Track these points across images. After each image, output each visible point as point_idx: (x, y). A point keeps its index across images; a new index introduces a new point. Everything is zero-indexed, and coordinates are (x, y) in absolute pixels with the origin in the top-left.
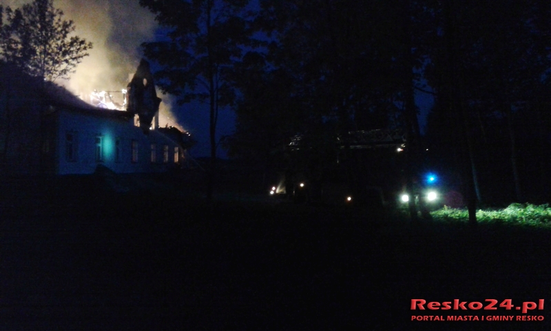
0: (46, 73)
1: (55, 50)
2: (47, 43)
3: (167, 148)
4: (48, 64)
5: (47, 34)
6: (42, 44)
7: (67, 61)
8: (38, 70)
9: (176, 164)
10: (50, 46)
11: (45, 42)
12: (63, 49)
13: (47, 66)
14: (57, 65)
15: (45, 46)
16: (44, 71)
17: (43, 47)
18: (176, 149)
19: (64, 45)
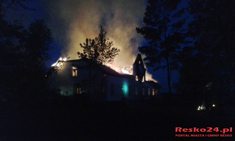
1: (106, 53)
3: (149, 89)
4: (104, 58)
5: (103, 48)
6: (101, 51)
7: (110, 57)
8: (100, 61)
9: (153, 96)
10: (104, 52)
11: (103, 50)
14: (107, 59)
15: (103, 52)
16: (102, 61)
17: (102, 52)
18: (153, 90)
19: (110, 51)
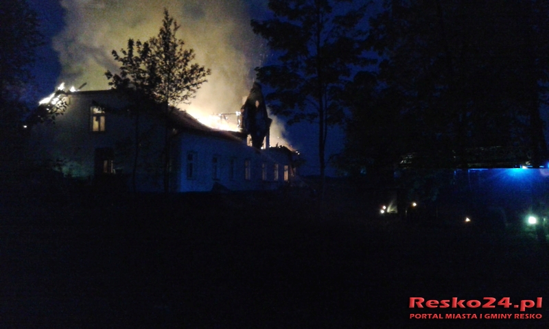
0: (169, 99)
1: (178, 77)
2: (170, 72)
3: (277, 166)
4: (172, 90)
5: (170, 63)
6: (166, 72)
7: (188, 87)
8: (163, 96)
9: (286, 182)
10: (173, 74)
12: (185, 76)
13: (170, 92)
14: (180, 92)
15: (169, 75)
16: (168, 97)
17: (167, 75)
18: (286, 167)
19: (186, 72)
